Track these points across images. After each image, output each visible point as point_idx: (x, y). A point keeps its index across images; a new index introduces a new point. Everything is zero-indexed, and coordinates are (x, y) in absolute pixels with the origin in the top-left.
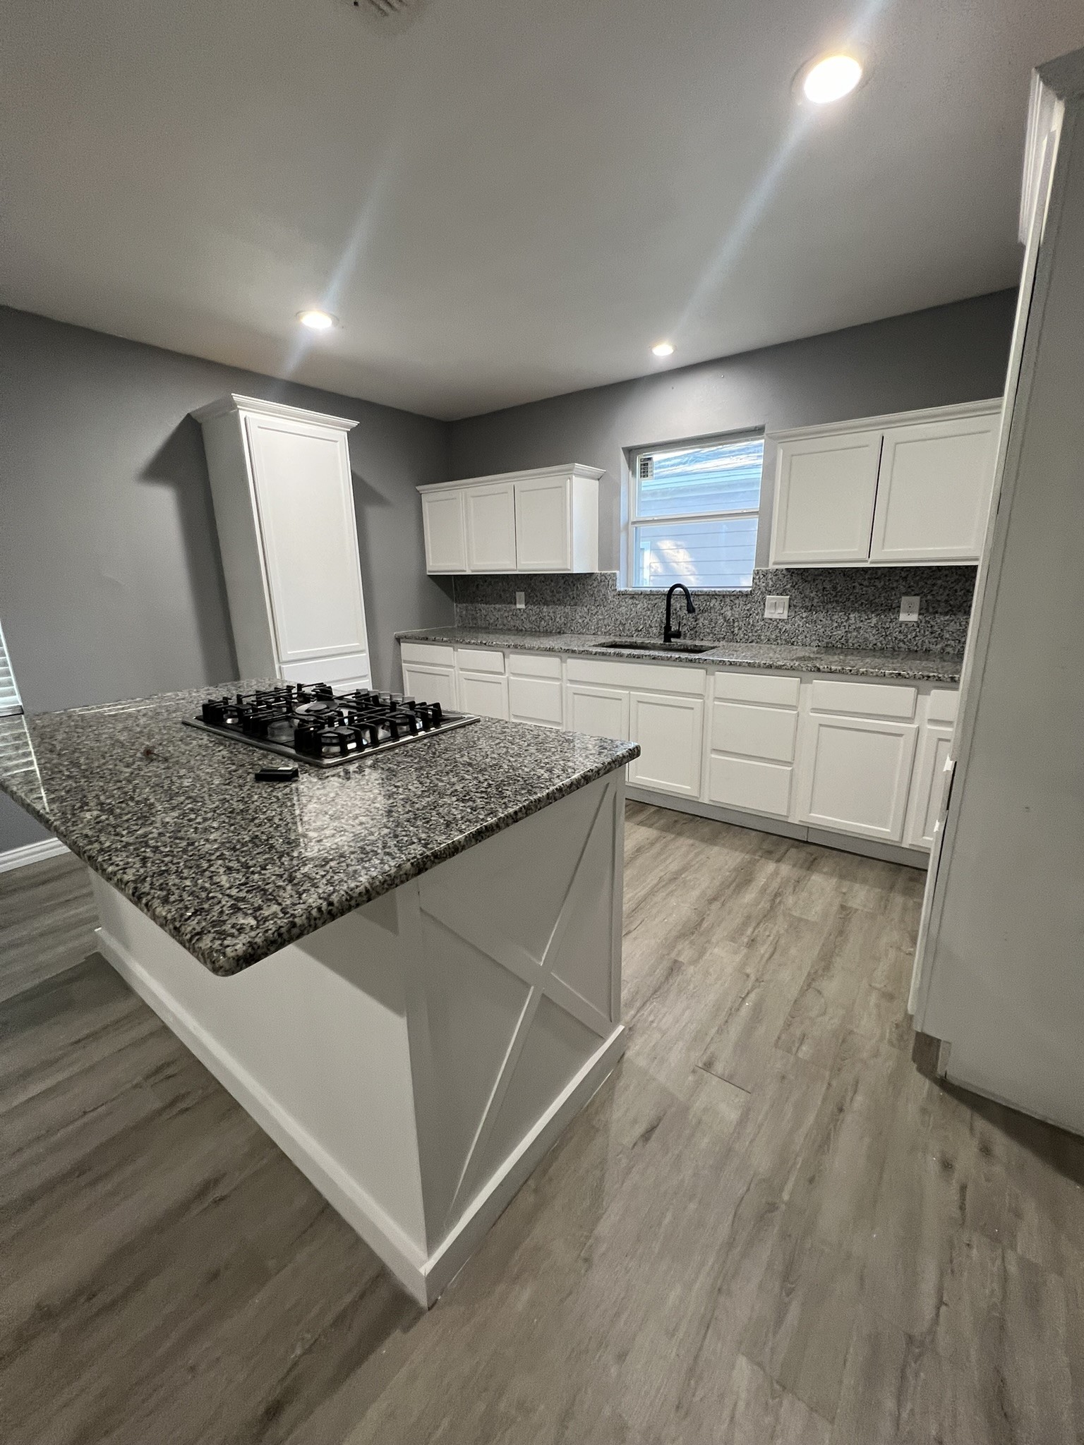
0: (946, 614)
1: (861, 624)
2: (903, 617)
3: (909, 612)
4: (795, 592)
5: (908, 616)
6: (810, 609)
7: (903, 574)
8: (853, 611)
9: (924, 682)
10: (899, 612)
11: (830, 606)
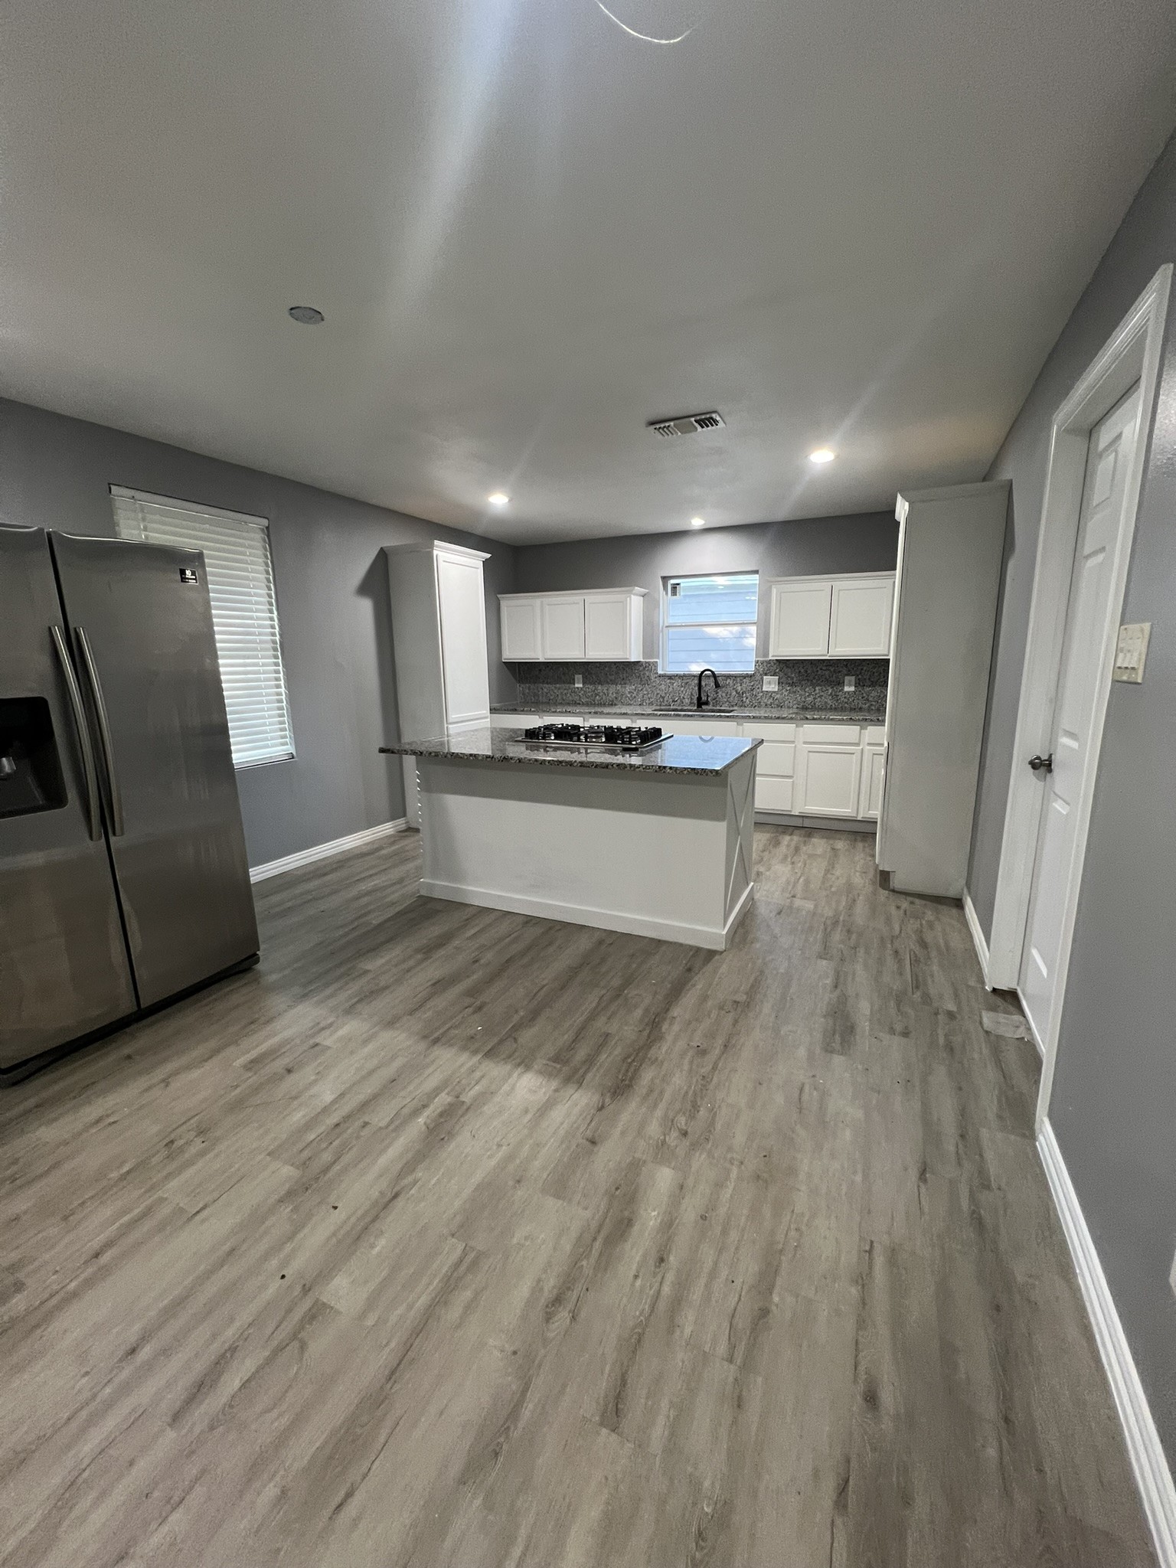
0: (870, 686)
1: (823, 694)
2: (846, 689)
3: (850, 685)
4: (782, 674)
5: (849, 689)
6: (792, 685)
7: (845, 663)
8: (819, 685)
9: (865, 722)
10: (844, 686)
11: (803, 682)
